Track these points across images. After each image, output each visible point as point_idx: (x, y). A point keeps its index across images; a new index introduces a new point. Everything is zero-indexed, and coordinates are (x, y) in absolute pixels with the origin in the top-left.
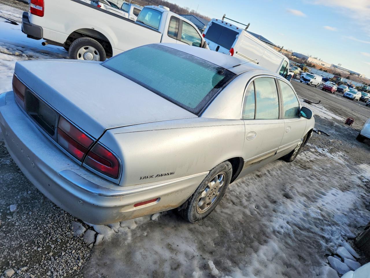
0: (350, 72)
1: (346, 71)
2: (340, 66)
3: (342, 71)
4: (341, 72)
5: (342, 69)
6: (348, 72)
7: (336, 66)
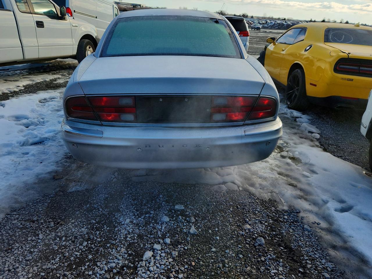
0: (132, 5)
1: (128, 5)
2: (121, 2)
3: (125, 5)
4: (125, 7)
5: (125, 4)
6: (131, 5)
7: (118, 2)
